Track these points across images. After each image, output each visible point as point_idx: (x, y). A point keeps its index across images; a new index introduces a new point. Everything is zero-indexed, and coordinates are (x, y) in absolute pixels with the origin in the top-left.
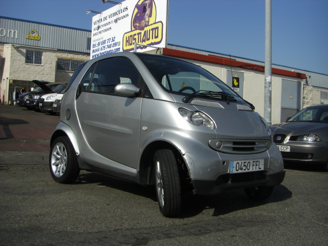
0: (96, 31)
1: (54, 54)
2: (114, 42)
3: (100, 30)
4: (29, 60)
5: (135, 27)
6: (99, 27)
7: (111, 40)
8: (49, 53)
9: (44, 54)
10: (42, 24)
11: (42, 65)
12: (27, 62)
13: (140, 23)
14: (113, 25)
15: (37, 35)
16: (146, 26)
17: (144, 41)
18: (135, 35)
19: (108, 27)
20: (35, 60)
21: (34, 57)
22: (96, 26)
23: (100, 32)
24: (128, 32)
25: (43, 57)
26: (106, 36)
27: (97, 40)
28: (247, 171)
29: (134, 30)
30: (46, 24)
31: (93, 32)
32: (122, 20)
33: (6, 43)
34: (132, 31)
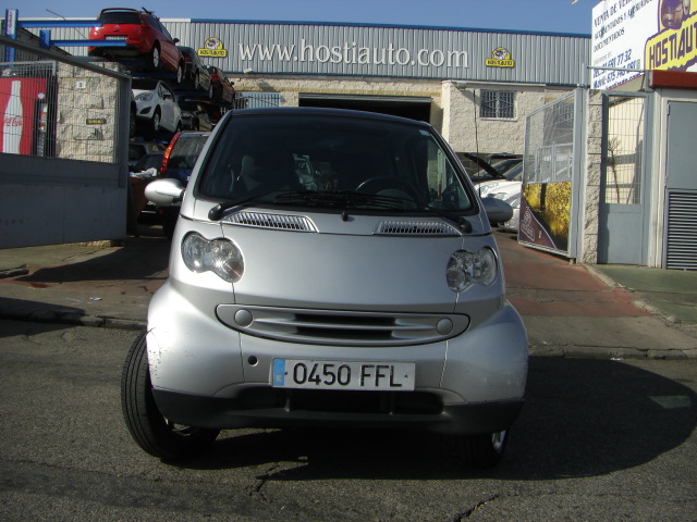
0: (599, 40)
1: (541, 95)
2: (629, 62)
3: (606, 36)
4: (487, 110)
5: (665, 22)
6: (603, 31)
7: (625, 58)
8: (529, 93)
9: (519, 95)
10: (517, 32)
11: (515, 119)
12: (483, 114)
13: (673, 13)
14: (627, 23)
15: (508, 57)
16: (685, 17)
17: (681, 53)
18: (665, 41)
19: (618, 28)
20: (501, 110)
21: (498, 103)
22: (599, 28)
23: (606, 42)
24: (654, 36)
25: (516, 103)
26: (615, 49)
27: (601, 59)
28: (336, 386)
29: (663, 31)
30: (526, 33)
31: (595, 42)
32: (642, 9)
33: (446, 79)
34: (660, 33)
